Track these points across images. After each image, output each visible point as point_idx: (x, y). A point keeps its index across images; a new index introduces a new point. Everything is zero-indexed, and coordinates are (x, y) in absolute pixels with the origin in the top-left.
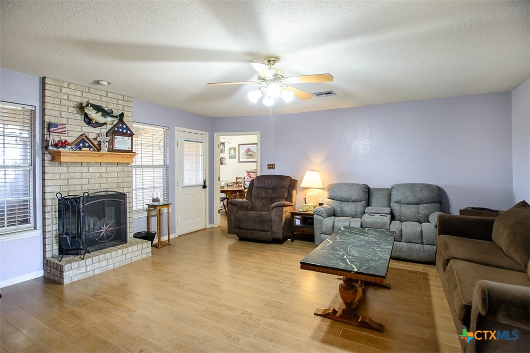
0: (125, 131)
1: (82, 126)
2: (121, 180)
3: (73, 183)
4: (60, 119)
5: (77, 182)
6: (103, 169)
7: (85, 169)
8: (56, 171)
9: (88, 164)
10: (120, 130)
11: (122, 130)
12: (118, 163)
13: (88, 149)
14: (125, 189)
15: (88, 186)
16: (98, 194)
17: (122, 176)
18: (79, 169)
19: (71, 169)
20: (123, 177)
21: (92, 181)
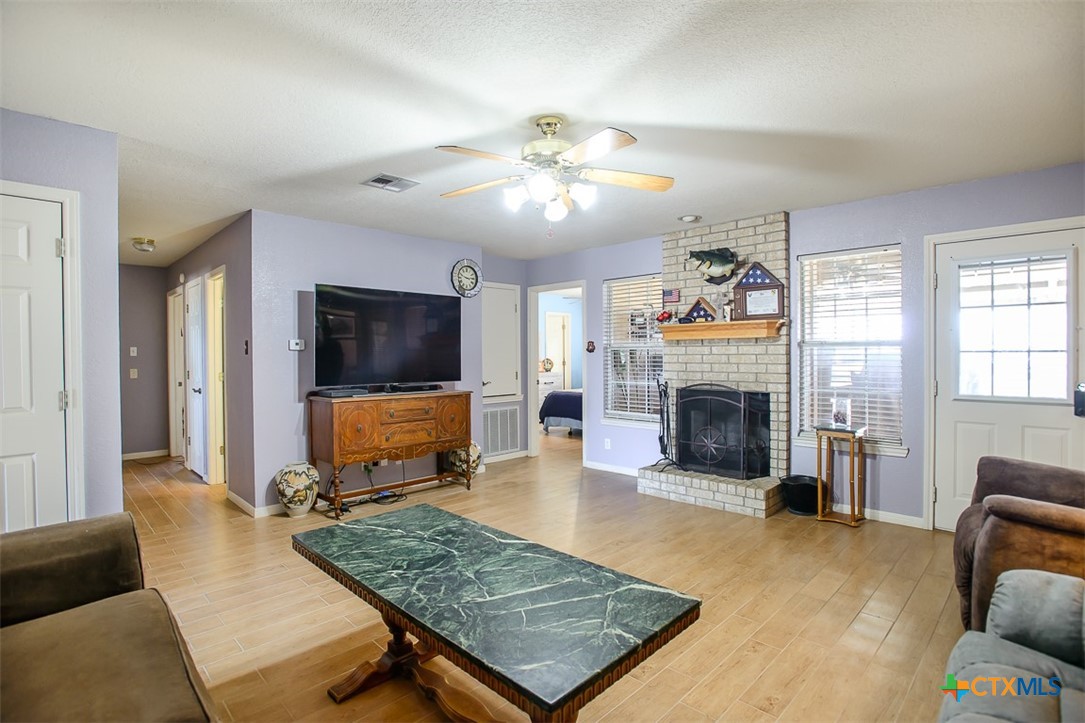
0: (759, 281)
1: (702, 287)
2: (762, 368)
3: (692, 369)
4: (677, 283)
5: (697, 368)
6: (733, 350)
7: (706, 350)
8: (674, 352)
9: (711, 341)
10: (751, 280)
11: (755, 280)
12: (756, 339)
13: (704, 320)
14: (770, 386)
15: (711, 374)
16: (698, 387)
17: (766, 362)
18: (699, 349)
19: (691, 350)
20: (767, 364)
21: (716, 367)
